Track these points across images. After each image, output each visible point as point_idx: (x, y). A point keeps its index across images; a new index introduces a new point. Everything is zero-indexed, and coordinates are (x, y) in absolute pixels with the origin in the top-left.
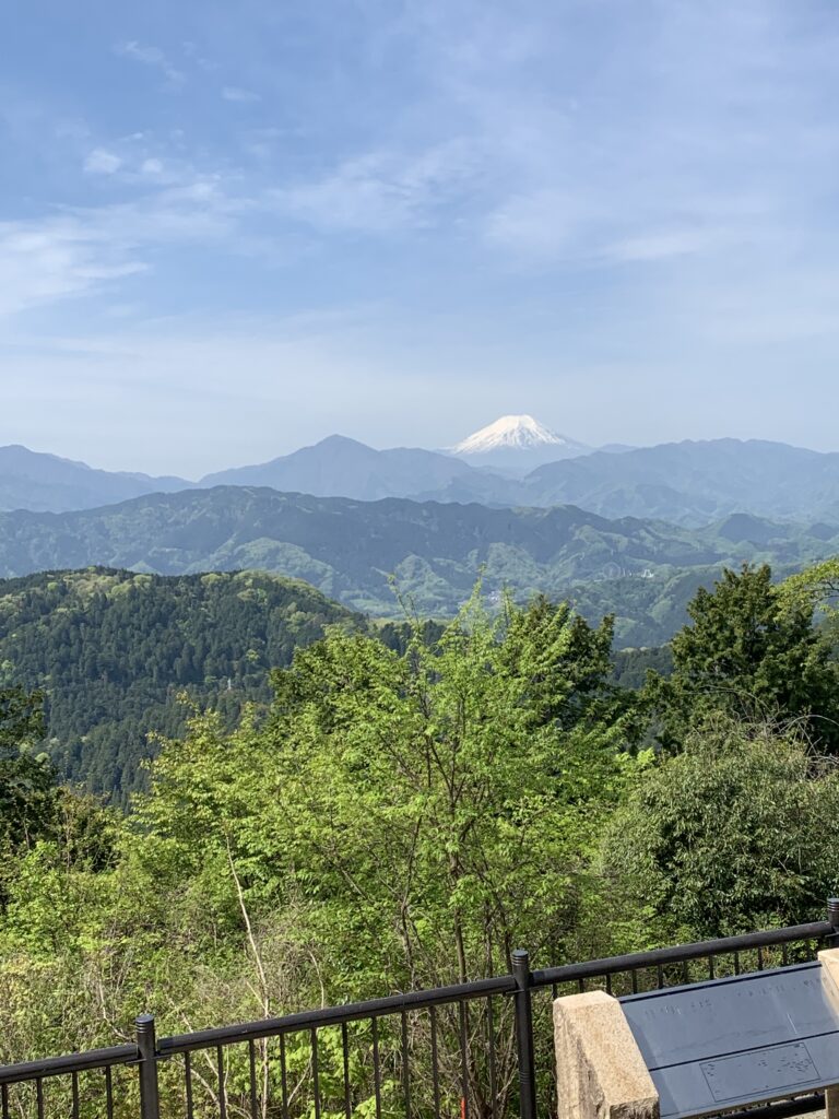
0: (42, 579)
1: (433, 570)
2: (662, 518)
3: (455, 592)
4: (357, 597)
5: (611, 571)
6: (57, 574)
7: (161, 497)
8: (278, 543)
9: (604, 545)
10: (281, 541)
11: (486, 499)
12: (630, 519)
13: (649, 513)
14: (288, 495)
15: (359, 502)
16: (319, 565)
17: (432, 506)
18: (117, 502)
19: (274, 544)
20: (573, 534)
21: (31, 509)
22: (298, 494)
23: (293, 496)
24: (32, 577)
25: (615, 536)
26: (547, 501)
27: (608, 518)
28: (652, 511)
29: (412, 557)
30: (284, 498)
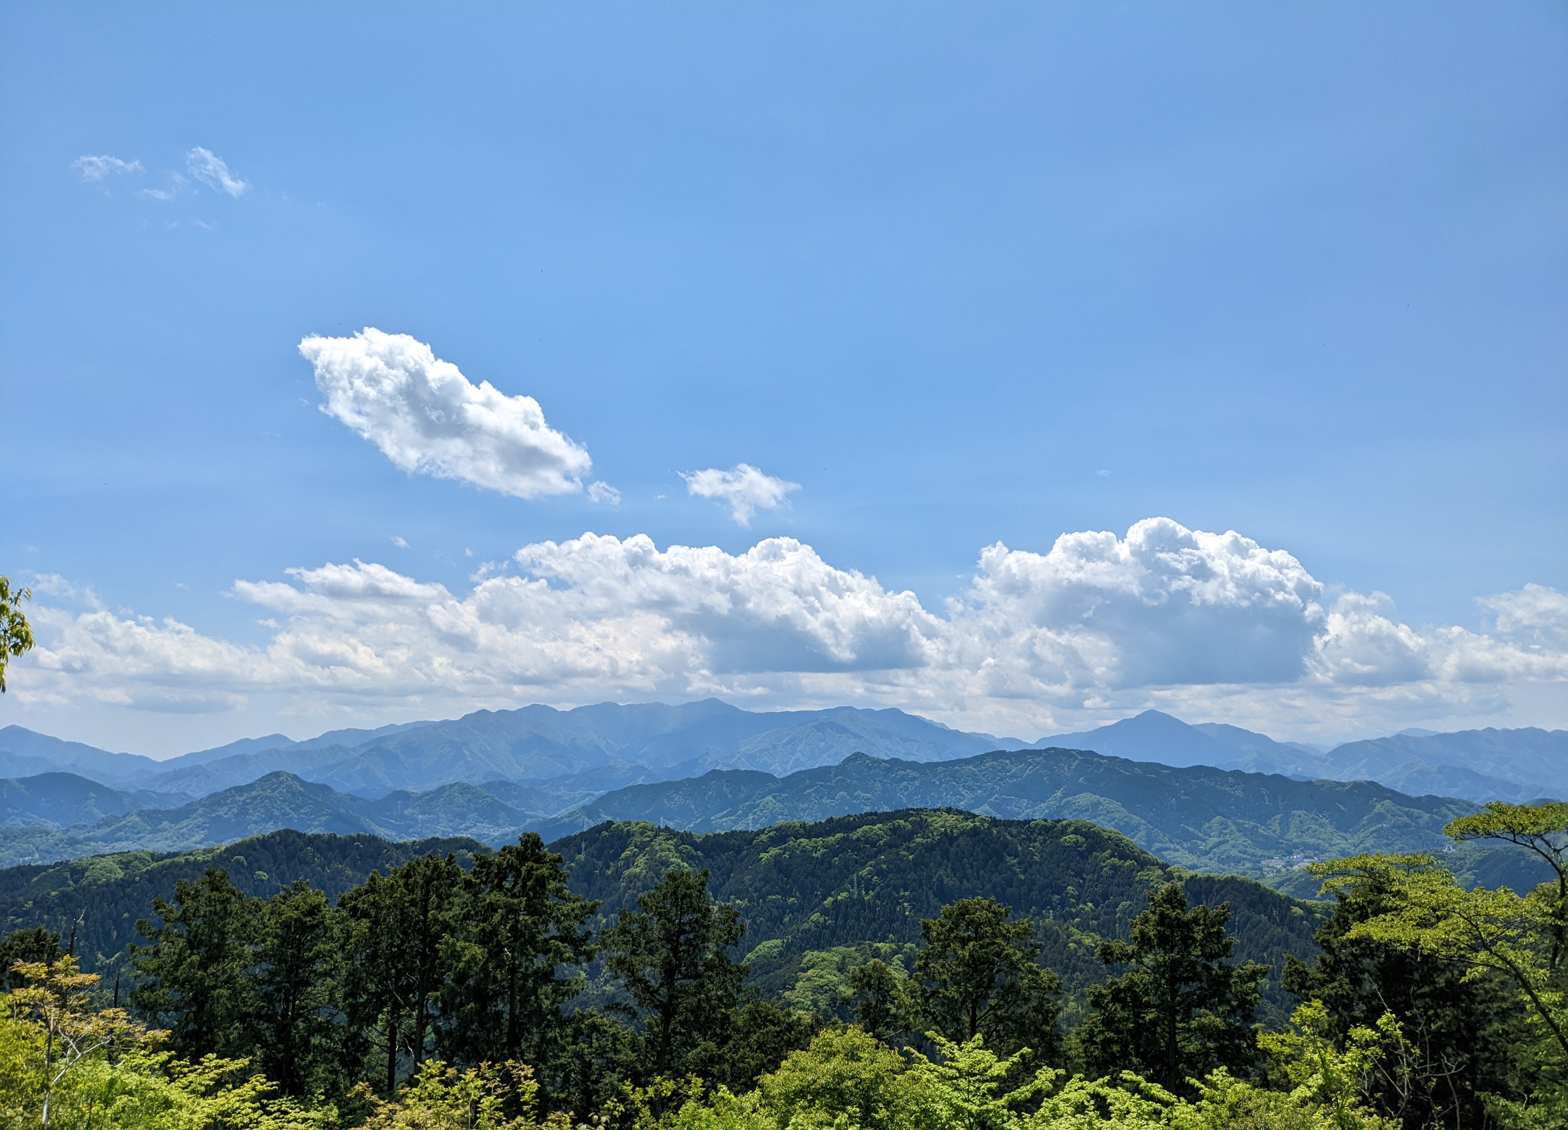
0: (905, 814)
1: (1239, 831)
2: (1465, 798)
3: (1258, 852)
4: (1169, 849)
6: (919, 811)
7: (1001, 754)
8: (1099, 798)
9: (1405, 819)
10: (1102, 796)
11: (1289, 771)
12: (1431, 798)
13: (1452, 793)
14: (1109, 757)
15: (1171, 768)
16: (1135, 820)
17: (1238, 774)
18: (969, 756)
19: (1095, 798)
20: (1374, 807)
21: (903, 759)
22: (1118, 758)
24: (897, 812)
25: (1416, 812)
26: (1347, 775)
27: (1409, 794)
28: (1455, 790)
29: (1219, 818)
30: (1105, 760)
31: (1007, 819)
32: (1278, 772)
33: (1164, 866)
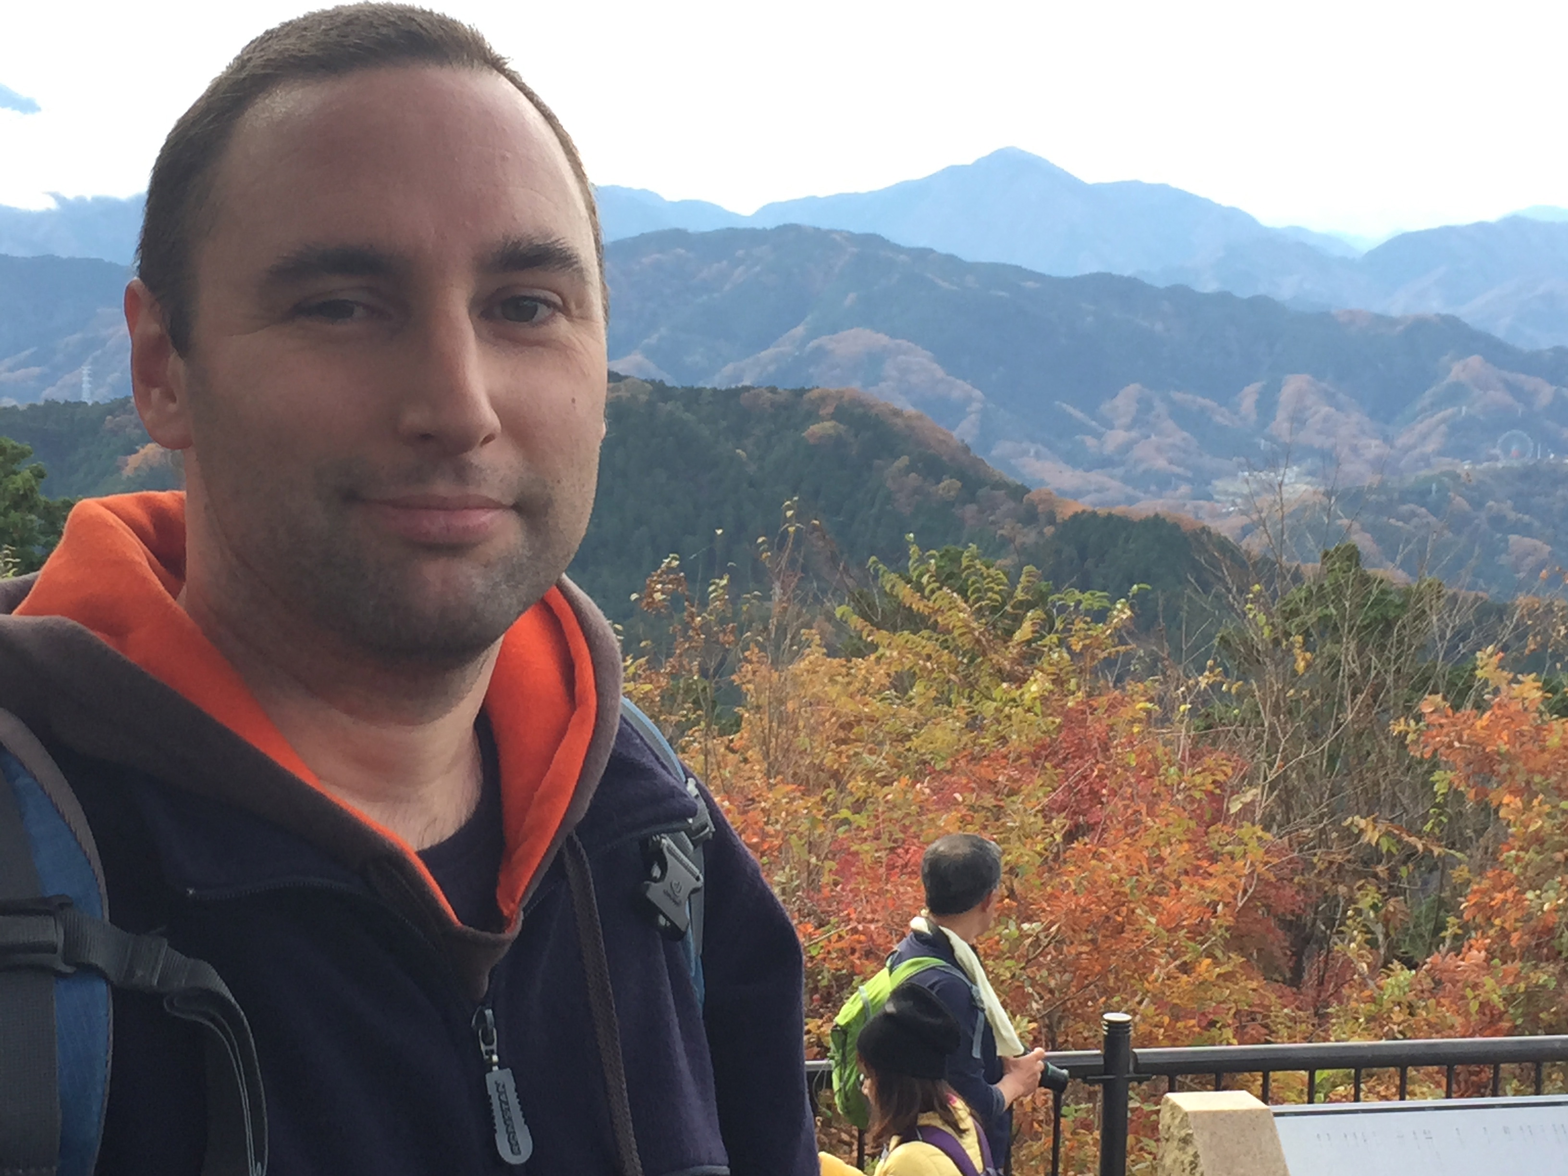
1: (1171, 416)
3: (1208, 461)
5: (1514, 448)
8: (883, 339)
9: (1501, 396)
10: (893, 336)
14: (910, 251)
15: (1044, 277)
16: (960, 388)
17: (1182, 295)
19: (878, 340)
20: (1449, 371)
22: (932, 251)
23: (923, 255)
25: (1529, 382)
29: (1134, 389)
30: (902, 257)
31: (688, 384)
33: (1019, 492)
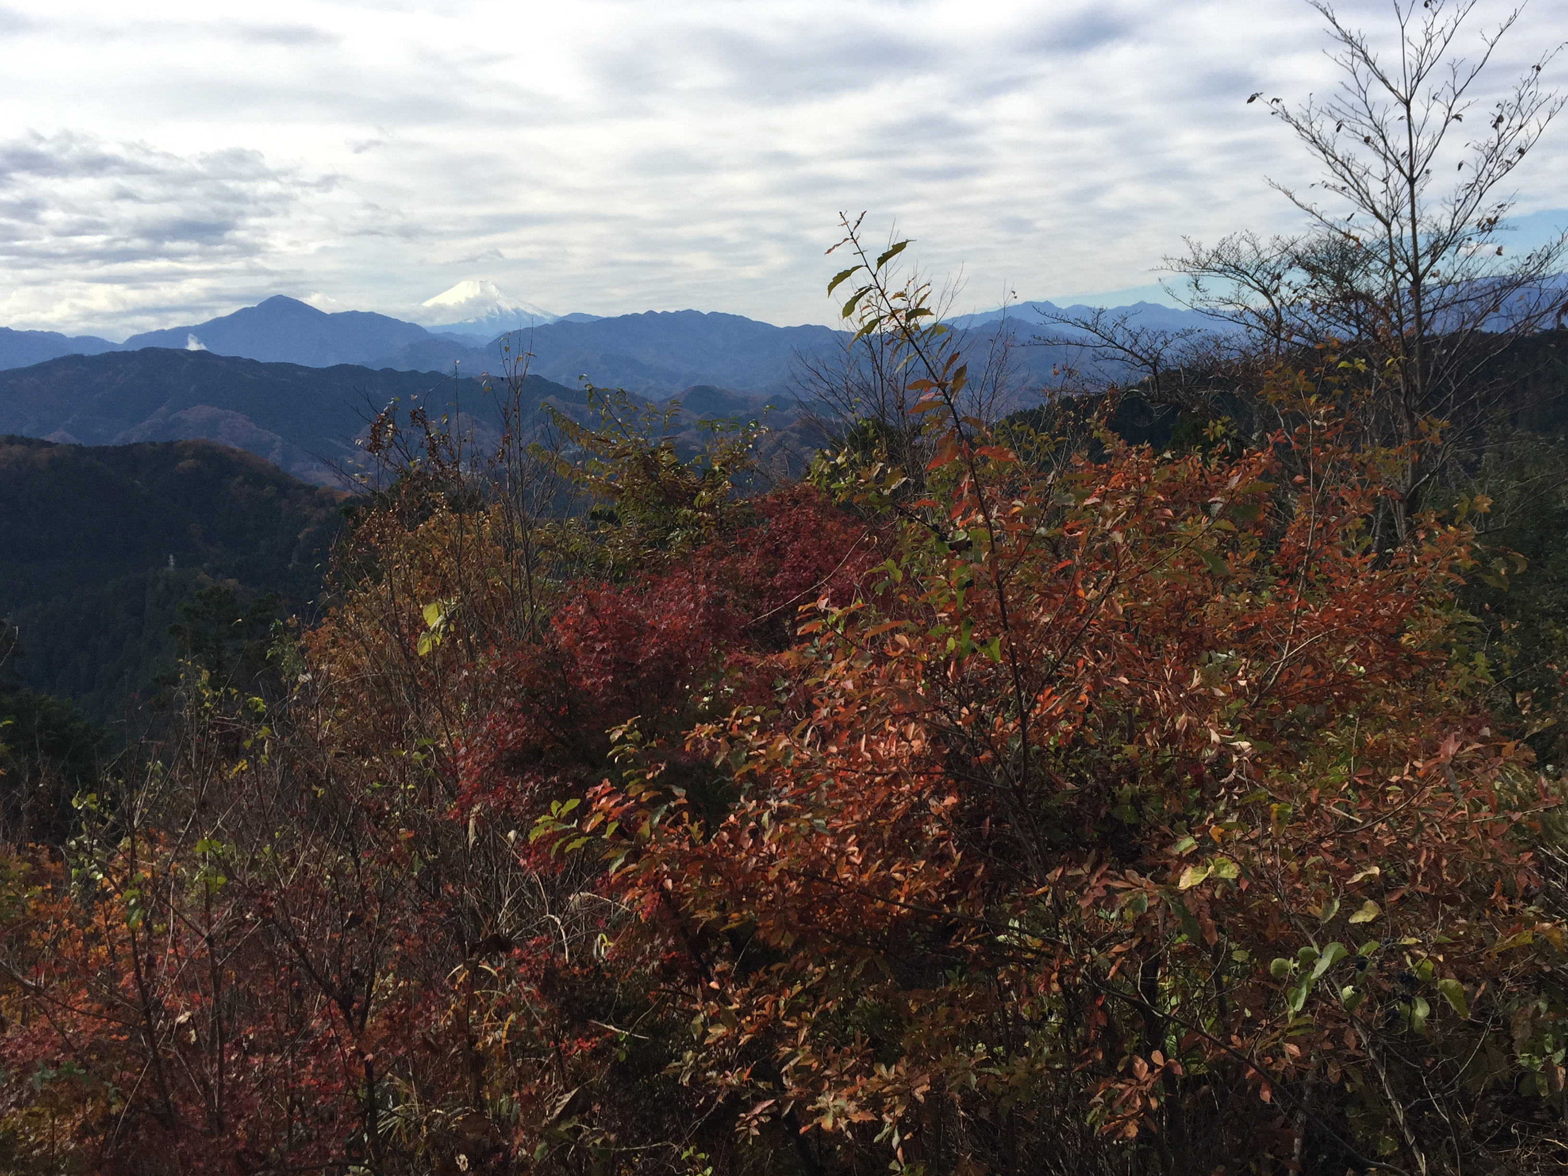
7: (79, 358)
8: (217, 411)
10: (222, 408)
15: (308, 368)
16: (267, 435)
17: (390, 374)
27: (573, 388)
30: (224, 363)
32: (434, 368)
33: (311, 489)
